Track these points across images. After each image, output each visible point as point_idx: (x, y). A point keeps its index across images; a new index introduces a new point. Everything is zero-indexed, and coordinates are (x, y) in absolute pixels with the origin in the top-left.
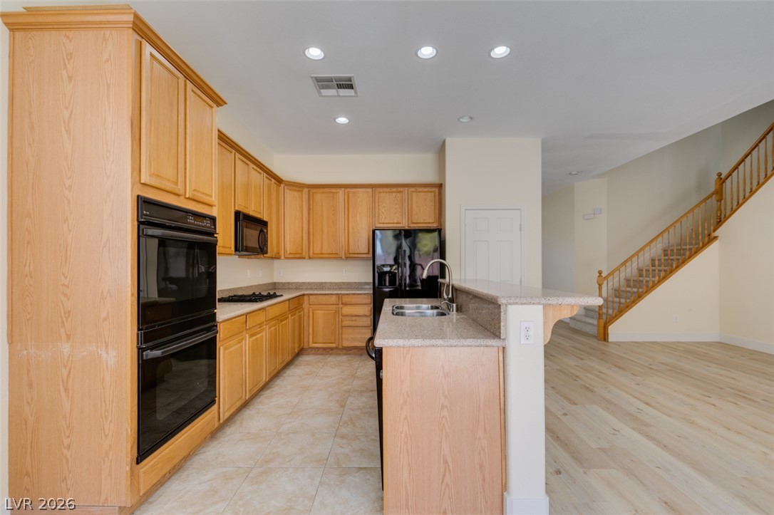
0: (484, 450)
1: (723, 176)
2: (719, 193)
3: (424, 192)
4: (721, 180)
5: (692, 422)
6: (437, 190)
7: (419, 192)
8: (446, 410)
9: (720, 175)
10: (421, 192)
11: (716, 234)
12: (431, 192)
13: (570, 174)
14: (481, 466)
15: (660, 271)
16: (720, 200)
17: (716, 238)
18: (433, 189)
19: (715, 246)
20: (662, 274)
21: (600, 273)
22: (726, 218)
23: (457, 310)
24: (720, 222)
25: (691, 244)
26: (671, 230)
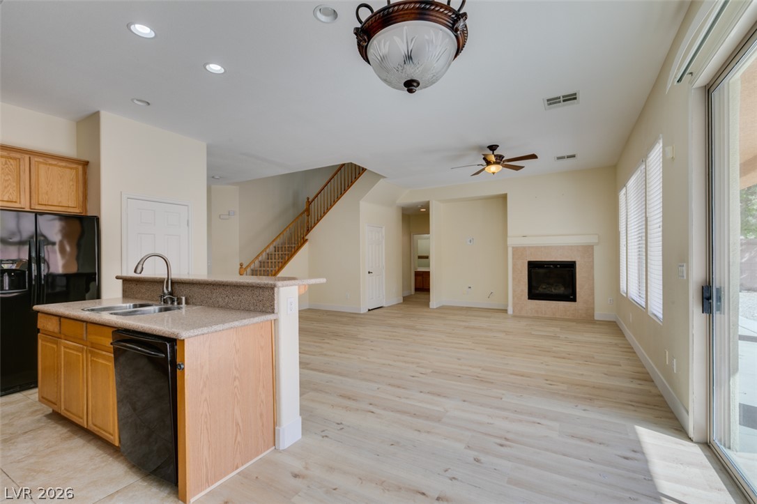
0: (262, 402)
1: (310, 200)
2: (308, 210)
3: (60, 167)
4: (309, 203)
5: (325, 355)
6: (80, 168)
7: (50, 164)
8: (237, 380)
9: (308, 199)
10: (55, 165)
11: (306, 238)
12: (71, 168)
13: (213, 177)
14: (261, 415)
15: (279, 262)
16: (308, 216)
17: (307, 240)
18: (75, 166)
19: (306, 246)
20: (280, 264)
21: (241, 265)
22: (312, 228)
23: (187, 303)
24: (308, 231)
25: (295, 244)
26: (285, 233)
